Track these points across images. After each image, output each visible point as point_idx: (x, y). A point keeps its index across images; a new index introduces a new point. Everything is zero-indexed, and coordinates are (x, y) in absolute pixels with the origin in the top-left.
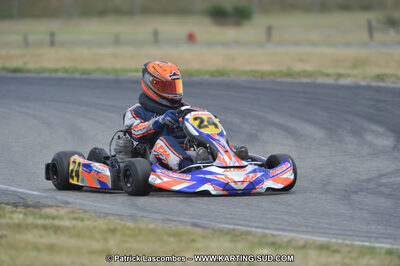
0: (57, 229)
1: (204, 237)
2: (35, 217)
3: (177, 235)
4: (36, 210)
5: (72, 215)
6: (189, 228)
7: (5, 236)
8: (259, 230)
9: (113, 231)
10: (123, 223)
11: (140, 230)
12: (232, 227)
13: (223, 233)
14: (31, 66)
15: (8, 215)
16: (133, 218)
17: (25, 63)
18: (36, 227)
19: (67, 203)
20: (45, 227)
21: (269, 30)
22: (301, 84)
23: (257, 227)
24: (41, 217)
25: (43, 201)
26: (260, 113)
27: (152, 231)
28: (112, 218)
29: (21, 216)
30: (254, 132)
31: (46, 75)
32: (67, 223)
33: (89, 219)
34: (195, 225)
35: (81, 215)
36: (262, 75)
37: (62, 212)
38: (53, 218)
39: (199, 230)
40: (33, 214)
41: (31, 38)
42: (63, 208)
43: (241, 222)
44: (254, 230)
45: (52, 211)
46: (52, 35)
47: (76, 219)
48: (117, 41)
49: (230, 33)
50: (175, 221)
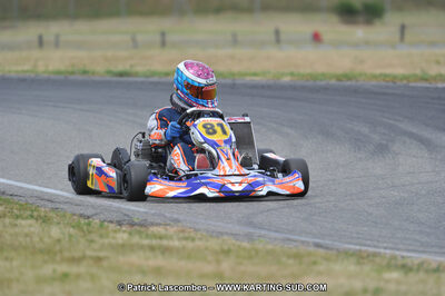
0: (165, 250)
1: (327, 259)
2: (141, 237)
3: (297, 256)
4: (143, 229)
5: (181, 235)
6: (312, 249)
7: (107, 258)
8: (388, 251)
9: (227, 252)
10: (238, 243)
11: (257, 252)
12: (358, 247)
13: (347, 254)
14: (139, 69)
15: (111, 234)
16: (249, 237)
17: (131, 66)
18: (142, 247)
19: (177, 221)
20: (152, 248)
21: (403, 28)
22: (437, 89)
23: (385, 248)
24: (147, 236)
25: (150, 219)
26: (391, 122)
27: (269, 252)
28: (225, 237)
29: (125, 236)
30: (384, 142)
31: (155, 79)
32: (176, 243)
33: (200, 239)
34: (318, 245)
35: (192, 234)
36: (394, 78)
37: (171, 230)
38: (161, 238)
39: (321, 251)
40: (140, 233)
41: (140, 38)
42: (172, 227)
43: (369, 242)
44: (382, 251)
45: (160, 230)
46: (163, 34)
47: (186, 239)
48: (235, 41)
49: (359, 32)
50: (295, 241)
